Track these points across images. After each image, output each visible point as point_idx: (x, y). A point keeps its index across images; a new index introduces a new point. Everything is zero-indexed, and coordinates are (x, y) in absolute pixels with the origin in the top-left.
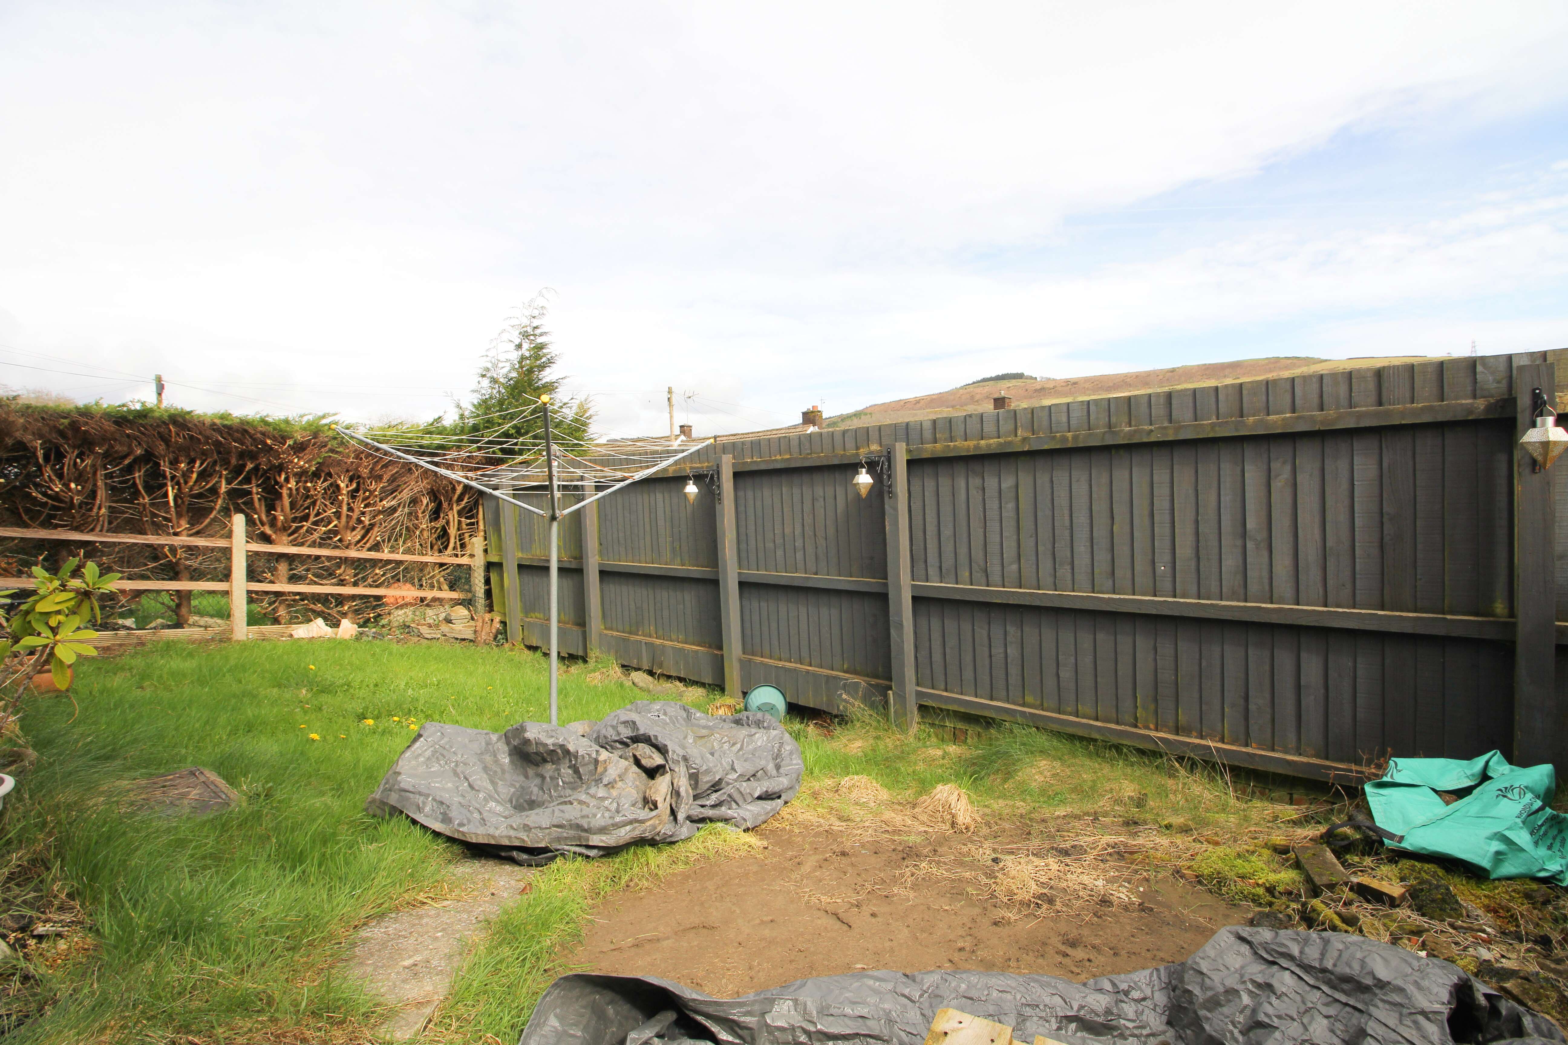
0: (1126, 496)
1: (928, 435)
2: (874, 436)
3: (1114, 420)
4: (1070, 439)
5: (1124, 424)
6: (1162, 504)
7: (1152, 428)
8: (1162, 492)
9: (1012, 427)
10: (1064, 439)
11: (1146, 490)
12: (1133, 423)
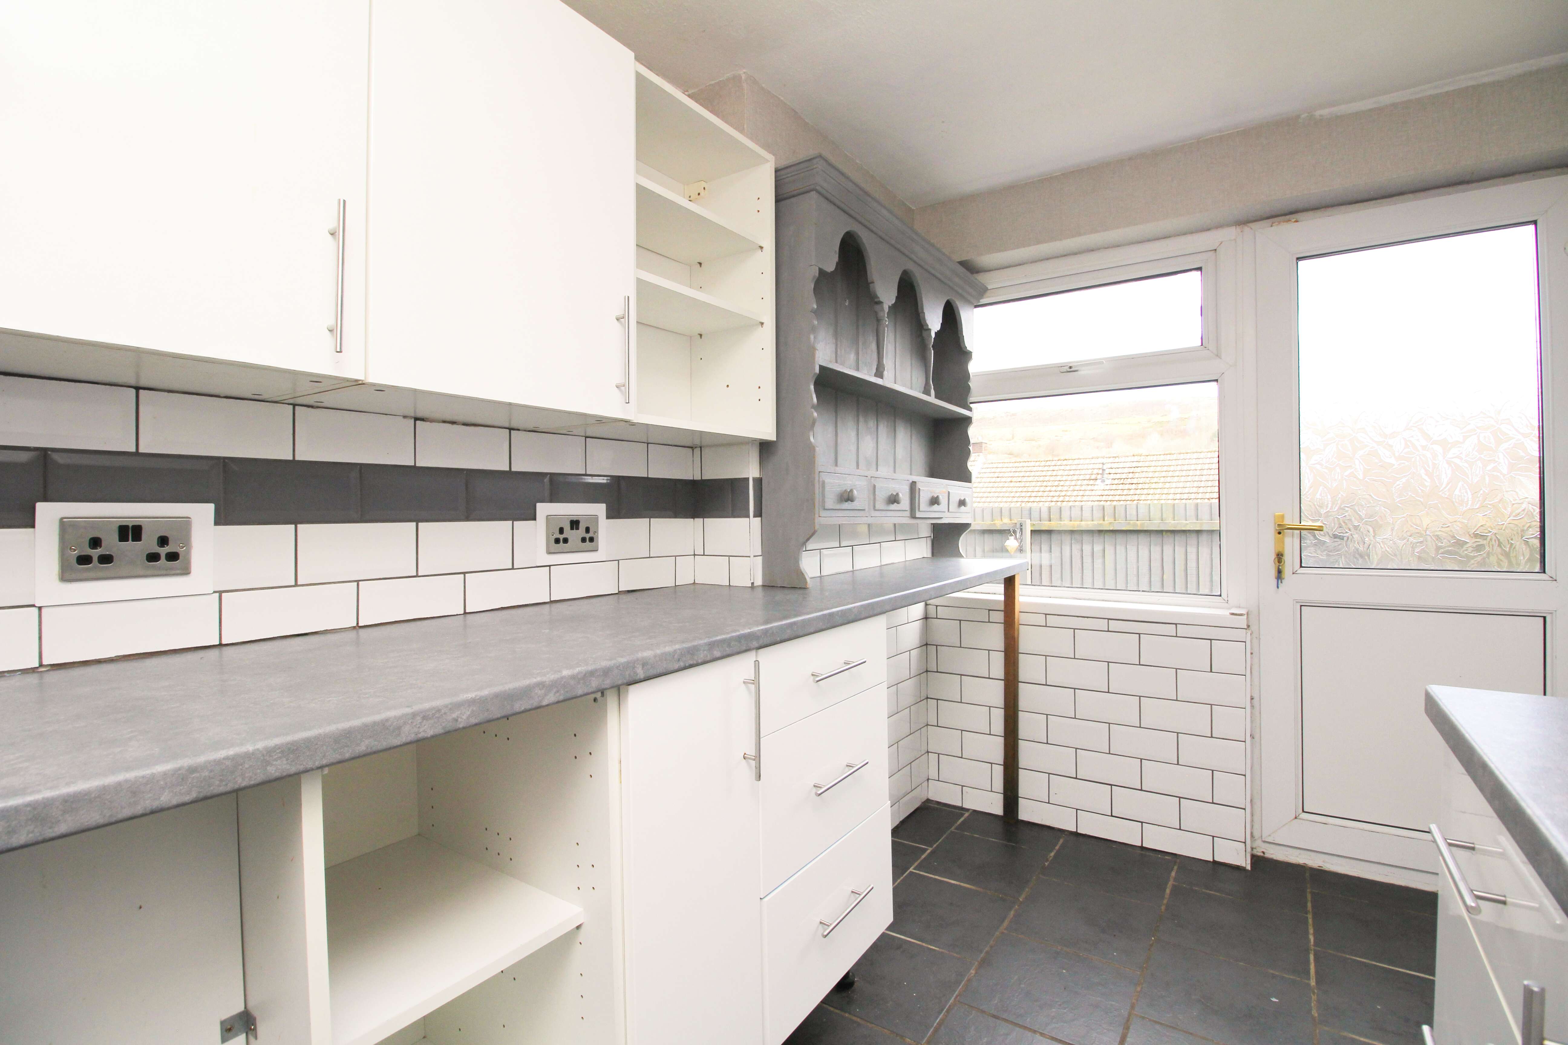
0: (1171, 559)
1: (1045, 515)
2: (1006, 513)
3: (1164, 516)
4: (1139, 525)
5: (1170, 519)
6: (1192, 564)
7: (1187, 522)
8: (1192, 556)
9: (1101, 515)
10: (1136, 525)
11: (1183, 557)
12: (1176, 519)
